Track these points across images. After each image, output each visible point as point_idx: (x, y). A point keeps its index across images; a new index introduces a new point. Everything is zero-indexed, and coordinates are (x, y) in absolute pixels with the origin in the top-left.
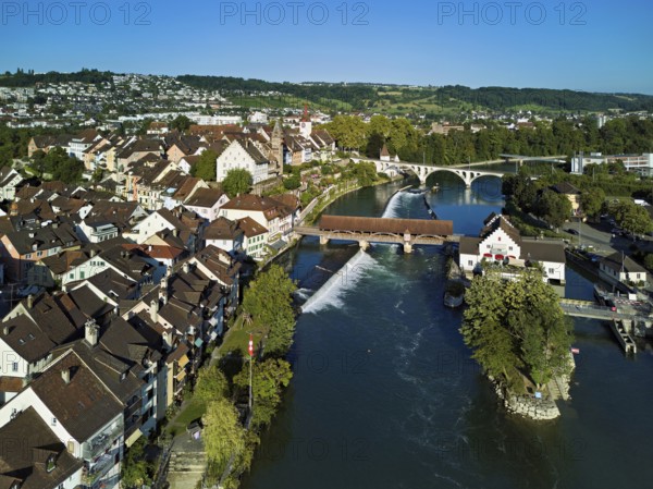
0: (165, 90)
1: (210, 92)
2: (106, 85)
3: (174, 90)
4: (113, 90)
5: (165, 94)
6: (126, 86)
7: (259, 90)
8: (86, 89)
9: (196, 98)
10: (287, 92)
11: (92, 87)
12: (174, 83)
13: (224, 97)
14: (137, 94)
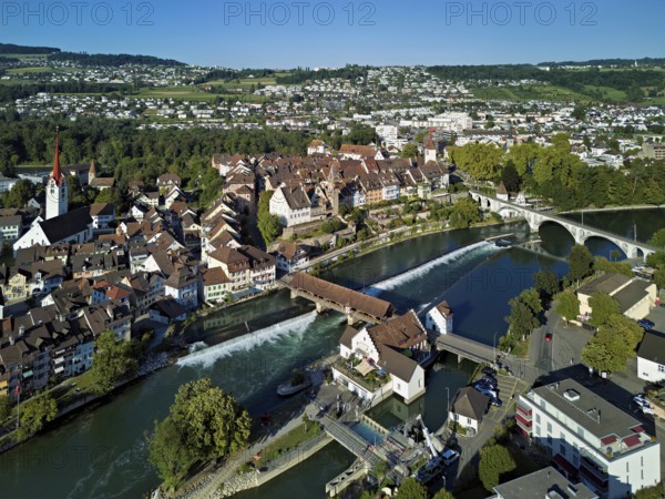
0: (410, 83)
1: (455, 83)
2: (360, 80)
3: (419, 83)
4: (364, 85)
5: (409, 87)
6: (376, 81)
7: (511, 79)
8: (342, 84)
9: (438, 91)
10: (543, 80)
11: (347, 83)
12: (422, 75)
13: (467, 88)
14: (384, 88)
